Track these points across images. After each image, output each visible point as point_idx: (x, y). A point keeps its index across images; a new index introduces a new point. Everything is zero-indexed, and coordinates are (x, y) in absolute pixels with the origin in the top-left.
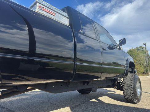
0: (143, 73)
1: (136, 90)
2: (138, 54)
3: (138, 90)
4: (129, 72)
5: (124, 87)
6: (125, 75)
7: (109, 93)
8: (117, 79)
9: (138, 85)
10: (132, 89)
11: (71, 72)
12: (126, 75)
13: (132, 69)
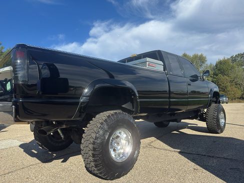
0: (240, 98)
1: (219, 120)
2: (233, 67)
3: (222, 121)
4: (213, 101)
5: (207, 117)
6: (208, 105)
7: (189, 125)
8: (200, 110)
9: (222, 115)
10: (215, 120)
11: (165, 107)
12: (210, 105)
13: (217, 99)
